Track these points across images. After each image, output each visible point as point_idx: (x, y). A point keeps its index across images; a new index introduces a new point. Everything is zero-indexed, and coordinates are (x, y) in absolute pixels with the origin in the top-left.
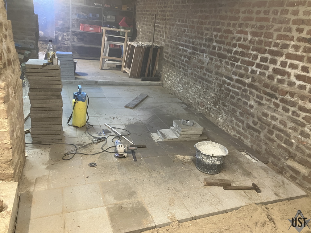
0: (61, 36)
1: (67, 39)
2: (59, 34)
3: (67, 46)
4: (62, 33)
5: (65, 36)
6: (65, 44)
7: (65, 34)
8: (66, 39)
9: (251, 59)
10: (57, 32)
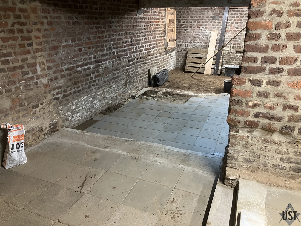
9: (132, 51)
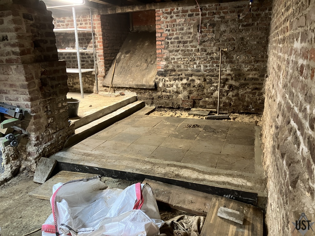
0: (162, 81)
1: (169, 85)
2: (160, 79)
3: (168, 94)
4: (164, 78)
5: (167, 81)
6: (167, 92)
7: (167, 79)
8: (167, 85)
10: (158, 76)
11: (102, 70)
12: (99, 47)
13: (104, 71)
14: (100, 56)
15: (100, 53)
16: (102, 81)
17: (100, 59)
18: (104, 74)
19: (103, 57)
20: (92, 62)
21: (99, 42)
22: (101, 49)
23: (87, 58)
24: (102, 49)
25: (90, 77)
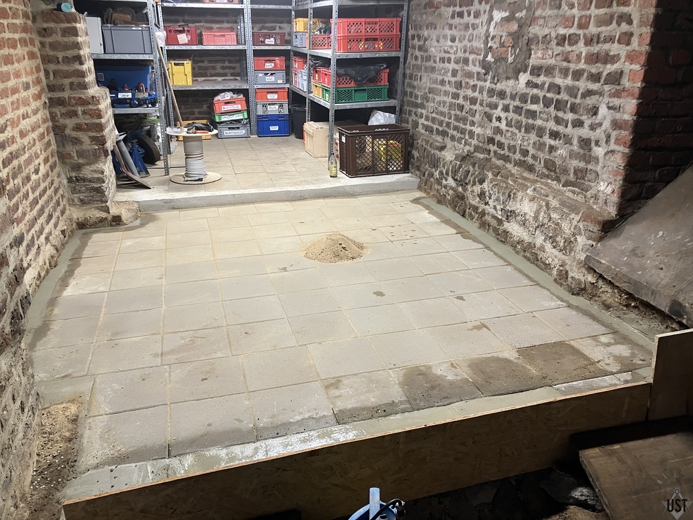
11: (609, 190)
12: (625, 82)
13: (615, 198)
14: (620, 128)
15: (624, 113)
16: (591, 242)
17: (617, 142)
18: (612, 211)
19: (626, 135)
20: (581, 147)
21: (631, 58)
22: (632, 95)
23: (570, 125)
24: (637, 95)
25: (555, 209)
